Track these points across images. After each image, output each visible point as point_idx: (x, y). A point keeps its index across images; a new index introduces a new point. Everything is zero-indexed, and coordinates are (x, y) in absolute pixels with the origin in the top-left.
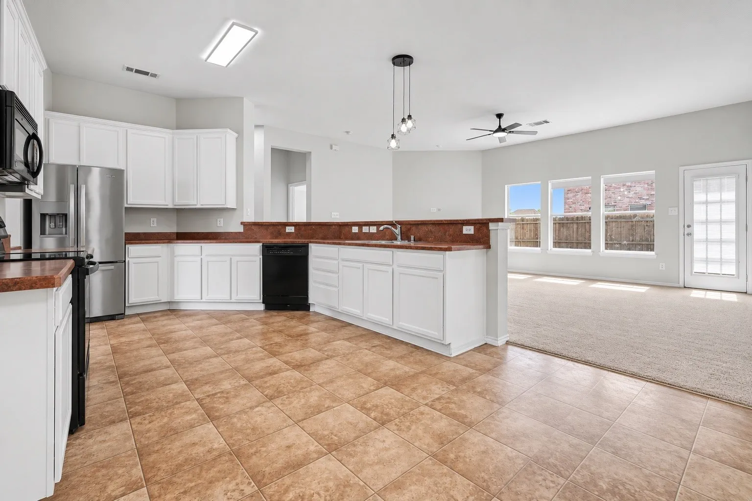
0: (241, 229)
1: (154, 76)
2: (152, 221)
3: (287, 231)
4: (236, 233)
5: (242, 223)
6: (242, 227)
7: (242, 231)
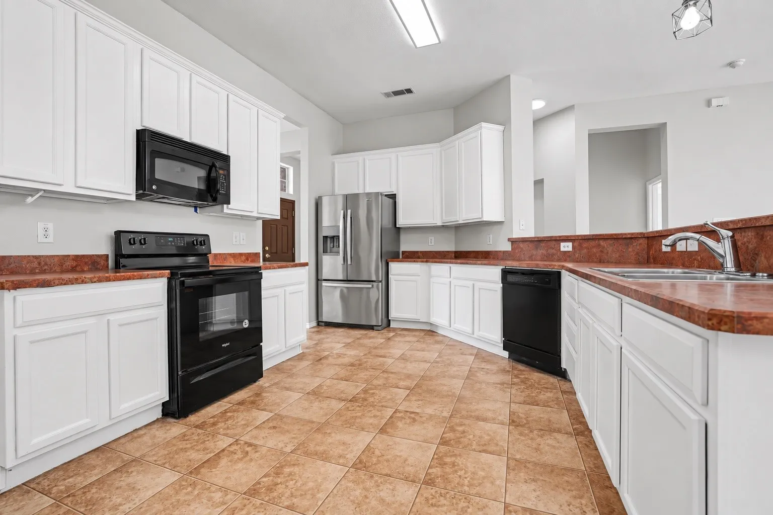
0: (507, 247)
1: (409, 91)
2: (430, 240)
3: (562, 249)
4: (504, 252)
5: (509, 240)
6: (509, 244)
7: (510, 249)
